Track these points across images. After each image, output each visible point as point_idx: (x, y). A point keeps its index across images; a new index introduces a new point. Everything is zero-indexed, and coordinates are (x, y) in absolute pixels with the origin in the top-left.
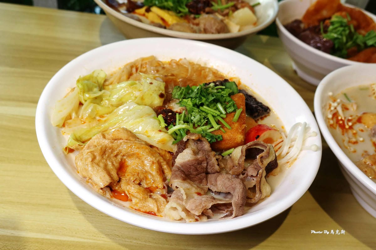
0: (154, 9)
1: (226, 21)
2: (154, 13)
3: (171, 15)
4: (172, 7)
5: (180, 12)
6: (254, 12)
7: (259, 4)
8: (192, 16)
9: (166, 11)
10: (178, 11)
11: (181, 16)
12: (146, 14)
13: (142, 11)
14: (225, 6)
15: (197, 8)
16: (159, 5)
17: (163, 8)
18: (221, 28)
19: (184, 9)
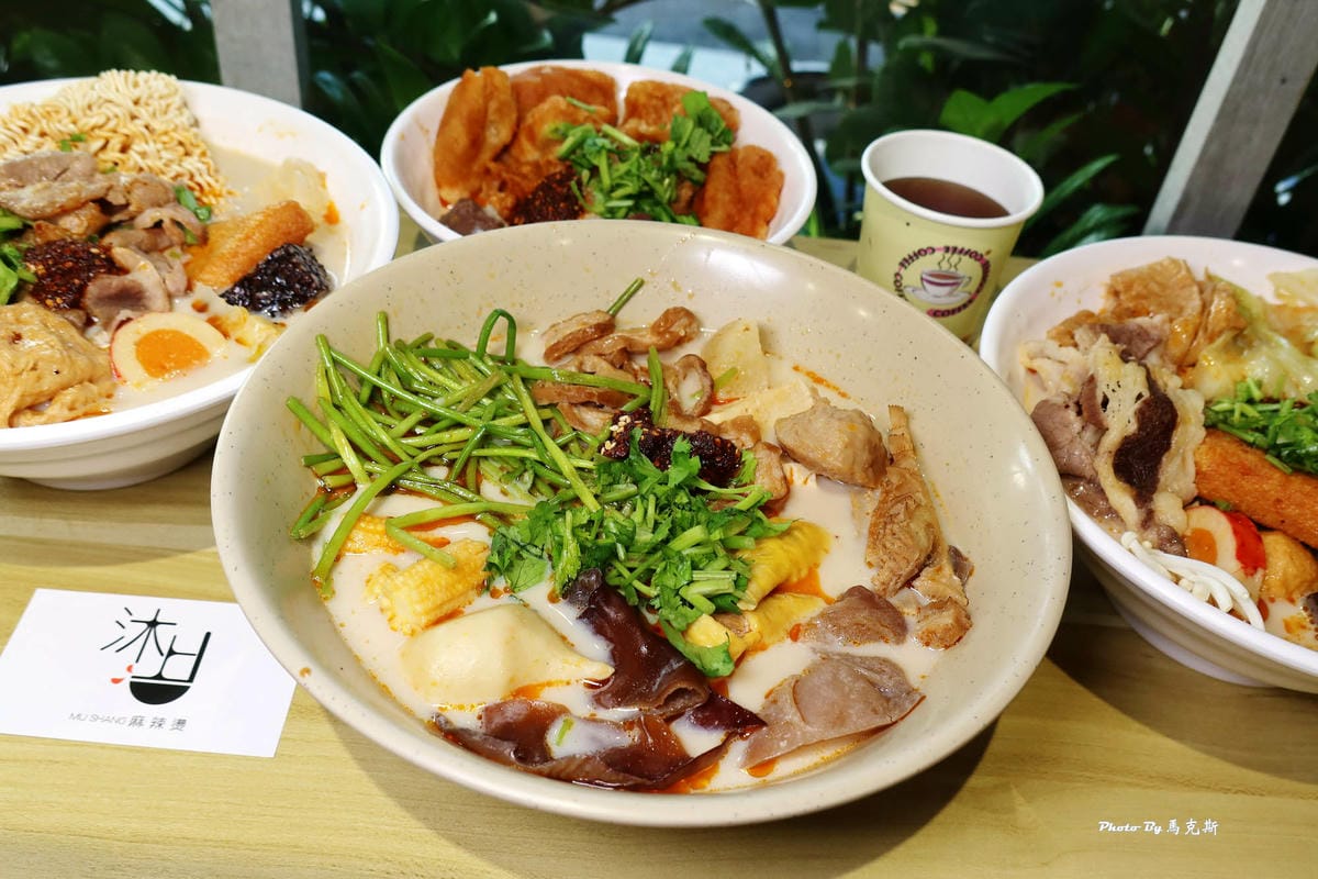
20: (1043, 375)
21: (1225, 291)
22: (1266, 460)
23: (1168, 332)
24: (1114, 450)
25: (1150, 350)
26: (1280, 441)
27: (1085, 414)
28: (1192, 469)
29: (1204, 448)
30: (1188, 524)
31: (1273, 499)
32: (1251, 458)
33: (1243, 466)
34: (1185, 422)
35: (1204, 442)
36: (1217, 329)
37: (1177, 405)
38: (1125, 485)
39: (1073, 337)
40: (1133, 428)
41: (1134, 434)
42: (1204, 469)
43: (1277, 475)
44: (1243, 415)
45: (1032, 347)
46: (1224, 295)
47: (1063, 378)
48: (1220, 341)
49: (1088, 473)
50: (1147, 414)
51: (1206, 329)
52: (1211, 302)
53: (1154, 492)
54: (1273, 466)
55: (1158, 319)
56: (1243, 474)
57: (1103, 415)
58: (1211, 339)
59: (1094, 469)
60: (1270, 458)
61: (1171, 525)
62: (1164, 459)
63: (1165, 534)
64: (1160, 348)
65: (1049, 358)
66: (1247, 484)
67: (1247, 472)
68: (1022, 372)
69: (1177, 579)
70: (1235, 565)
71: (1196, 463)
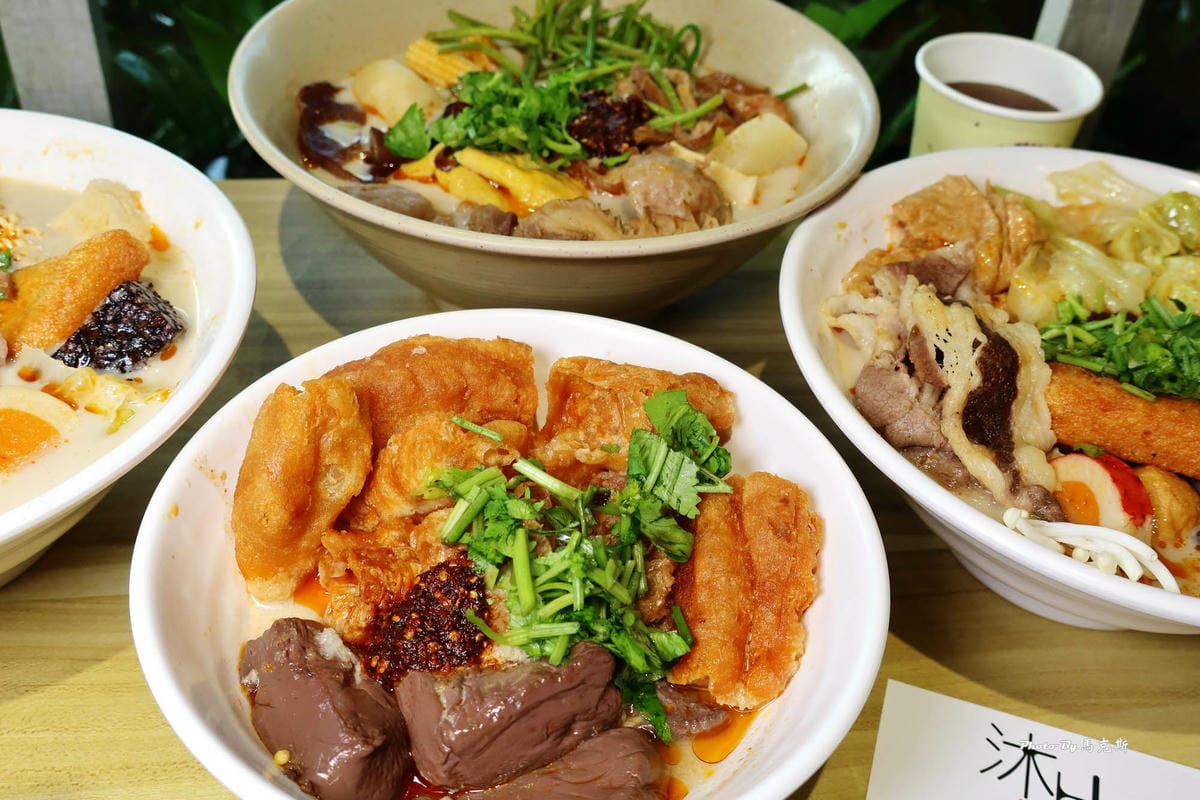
0: (467, 157)
1: (713, 167)
2: (469, 169)
3: (524, 170)
4: (525, 143)
5: (553, 156)
6: (792, 120)
7: (804, 88)
8: (595, 162)
9: (507, 158)
10: (546, 154)
11: (561, 168)
12: (440, 174)
13: (426, 165)
14: (694, 111)
15: (607, 132)
16: (478, 142)
17: (495, 148)
18: (701, 198)
19: (566, 142)
20: (853, 333)
21: (1016, 203)
22: (1124, 390)
23: (973, 260)
24: (960, 410)
25: (960, 283)
26: (1132, 365)
27: (920, 374)
28: (1046, 416)
29: (1054, 388)
30: (1057, 477)
31: (1141, 432)
32: (1107, 390)
33: (1102, 401)
34: (1026, 362)
35: (1052, 381)
36: (1021, 246)
37: (1014, 344)
38: (982, 448)
39: (872, 283)
40: (977, 381)
41: (979, 388)
42: (1059, 412)
43: (1140, 405)
44: (1076, 339)
45: (834, 302)
46: (1019, 207)
47: (878, 333)
48: (1028, 259)
49: (937, 441)
50: (989, 361)
51: (1009, 249)
52: (1007, 218)
53: (1011, 449)
54: (1132, 395)
55: (959, 247)
56: (1105, 411)
57: (941, 372)
58: (1017, 260)
59: (943, 436)
60: (1127, 387)
61: (1041, 484)
62: (1013, 407)
63: (1038, 496)
64: (970, 280)
65: (855, 312)
66: (1110, 421)
67: (1106, 407)
68: (829, 333)
69: (1068, 550)
70: (1122, 517)
71: (1050, 407)
